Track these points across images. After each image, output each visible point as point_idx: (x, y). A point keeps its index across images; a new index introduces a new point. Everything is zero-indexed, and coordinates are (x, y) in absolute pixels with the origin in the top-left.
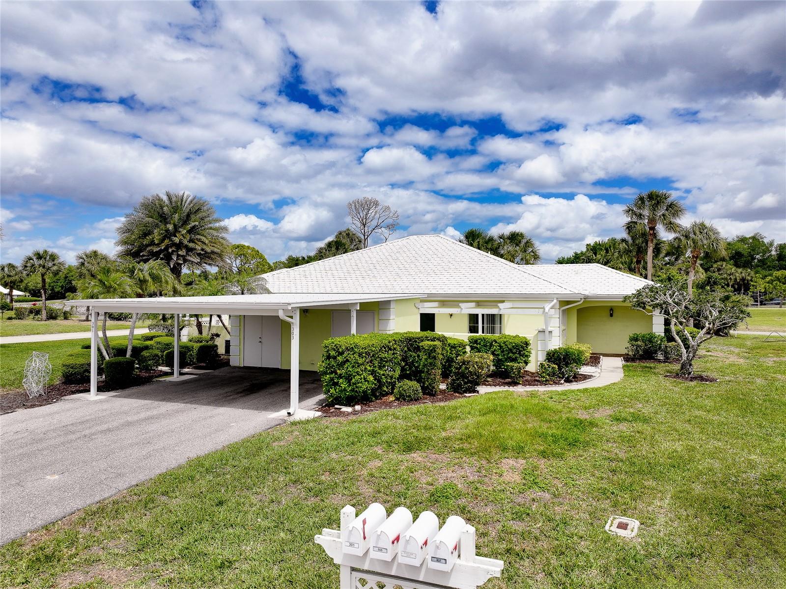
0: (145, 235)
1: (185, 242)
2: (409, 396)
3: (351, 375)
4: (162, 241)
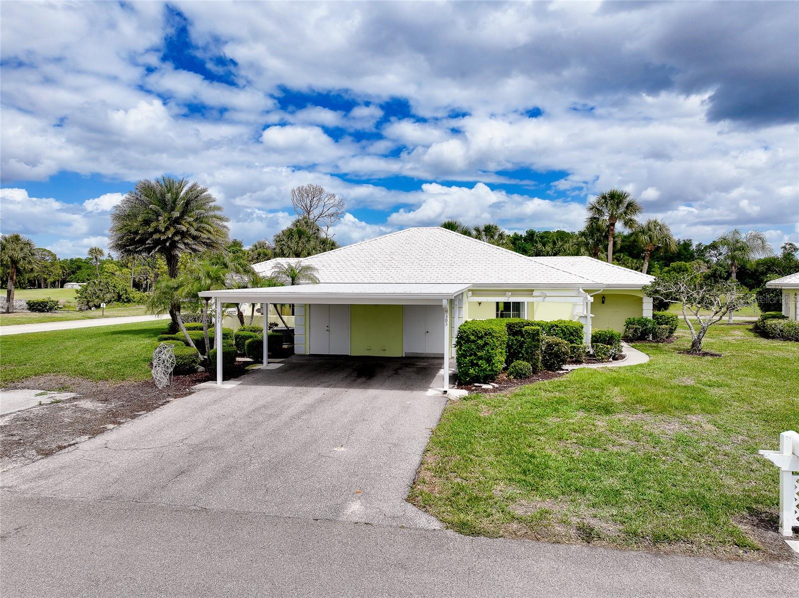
0: (147, 222)
1: (192, 231)
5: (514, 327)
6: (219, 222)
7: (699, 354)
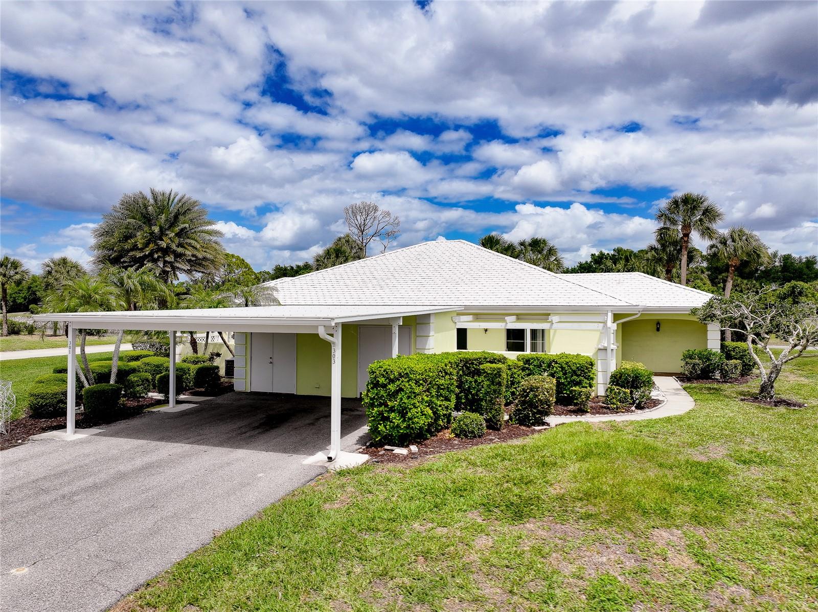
0: (127, 238)
1: (174, 247)
2: (472, 432)
3: (406, 408)
4: (146, 245)
5: (473, 363)
6: (207, 237)
7: (770, 403)
